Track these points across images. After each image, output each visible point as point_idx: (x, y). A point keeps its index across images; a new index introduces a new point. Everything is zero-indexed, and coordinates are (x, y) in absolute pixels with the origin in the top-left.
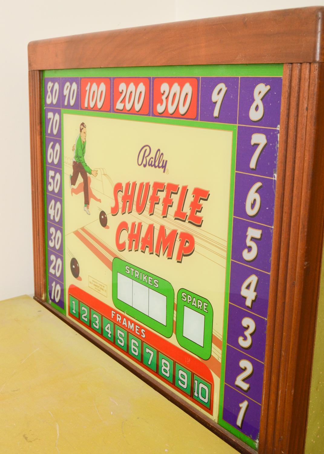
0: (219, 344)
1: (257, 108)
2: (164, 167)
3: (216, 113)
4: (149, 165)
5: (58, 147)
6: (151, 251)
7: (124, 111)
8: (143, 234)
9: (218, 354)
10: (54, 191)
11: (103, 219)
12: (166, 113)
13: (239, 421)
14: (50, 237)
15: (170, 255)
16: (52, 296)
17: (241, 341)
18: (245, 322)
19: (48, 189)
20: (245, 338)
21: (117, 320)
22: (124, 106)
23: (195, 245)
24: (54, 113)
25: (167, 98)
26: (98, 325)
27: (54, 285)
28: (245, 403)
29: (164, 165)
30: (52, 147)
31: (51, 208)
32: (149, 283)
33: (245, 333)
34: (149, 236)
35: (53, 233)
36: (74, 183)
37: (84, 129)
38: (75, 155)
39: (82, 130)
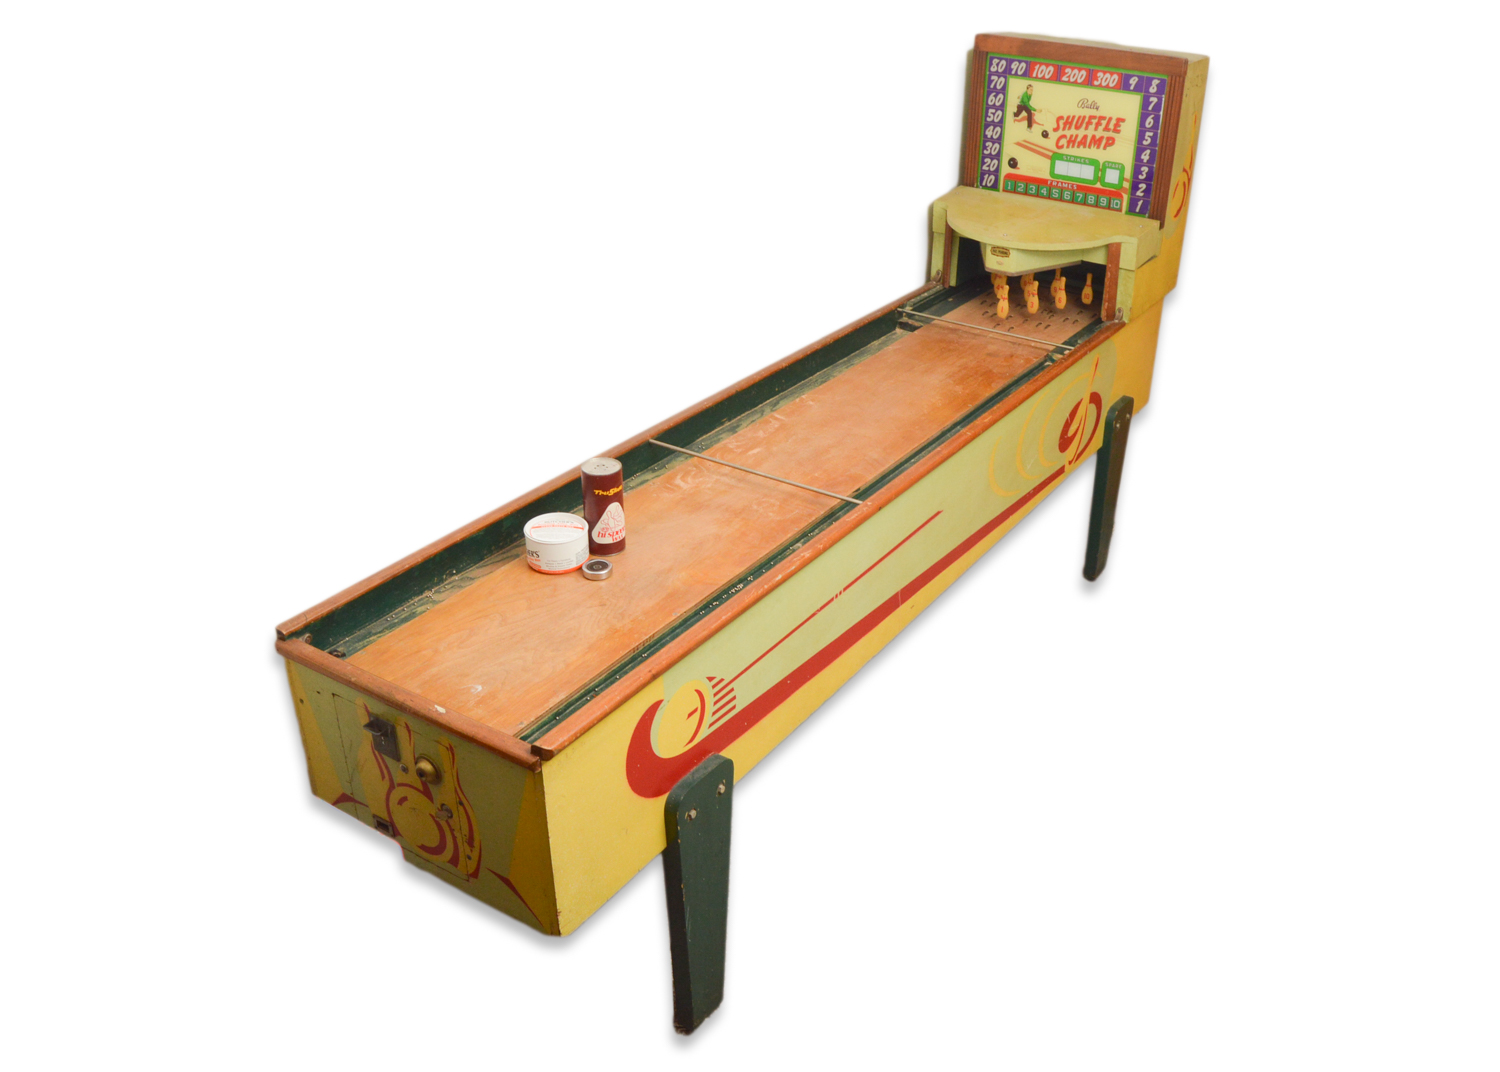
0: (1127, 180)
1: (1153, 88)
2: (1097, 109)
3: (1132, 88)
4: (1086, 107)
5: (1001, 96)
6: (1085, 147)
7: (1069, 82)
8: (1079, 139)
9: (1127, 185)
10: (993, 121)
11: (1045, 135)
12: (1100, 86)
13: (1137, 210)
14: (985, 148)
15: (1098, 147)
16: (984, 184)
17: (1141, 177)
18: (1143, 169)
19: (986, 120)
20: (1143, 175)
21: (1053, 185)
22: (1069, 80)
23: (1116, 142)
24: (999, 77)
25: (1102, 79)
26: (1034, 191)
27: (986, 177)
28: (1141, 202)
29: (1097, 107)
30: (994, 96)
31: (989, 131)
32: (1082, 162)
33: (1143, 173)
34: (1084, 140)
35: (989, 146)
36: (1018, 117)
37: (1031, 88)
38: (1020, 101)
39: (1029, 89)
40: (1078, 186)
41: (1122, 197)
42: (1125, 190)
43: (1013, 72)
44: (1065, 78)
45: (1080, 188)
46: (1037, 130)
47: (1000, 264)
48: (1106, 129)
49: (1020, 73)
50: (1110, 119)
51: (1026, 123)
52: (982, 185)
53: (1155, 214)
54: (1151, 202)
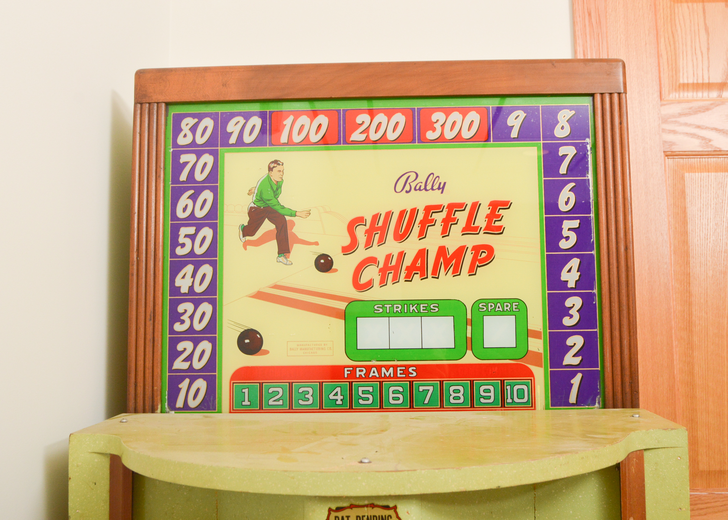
0: (537, 335)
1: (563, 128)
3: (514, 134)
5: (207, 195)
6: (424, 276)
7: (367, 141)
8: (408, 261)
9: (538, 346)
10: (192, 253)
11: (324, 264)
12: (441, 139)
13: (573, 398)
14: (176, 317)
15: (457, 272)
16: (180, 403)
17: (567, 321)
18: (568, 303)
19: (173, 254)
20: (571, 316)
21: (358, 376)
22: (368, 137)
23: (495, 253)
24: (199, 155)
25: (443, 126)
26: (311, 399)
27: (184, 385)
28: (579, 376)
29: (441, 187)
30: (189, 197)
31: (183, 277)
32: (422, 311)
33: (571, 312)
34: (419, 261)
35: (186, 311)
36: (252, 234)
37: (279, 168)
38: (254, 199)
39: (274, 169)
40: (418, 368)
41: (530, 374)
42: (536, 358)
43: (233, 140)
44: (356, 136)
45: (424, 372)
46: (302, 257)
48: (470, 229)
49: (247, 139)
50: (476, 206)
51: (273, 245)
52: (173, 407)
53: (619, 396)
54: (601, 374)
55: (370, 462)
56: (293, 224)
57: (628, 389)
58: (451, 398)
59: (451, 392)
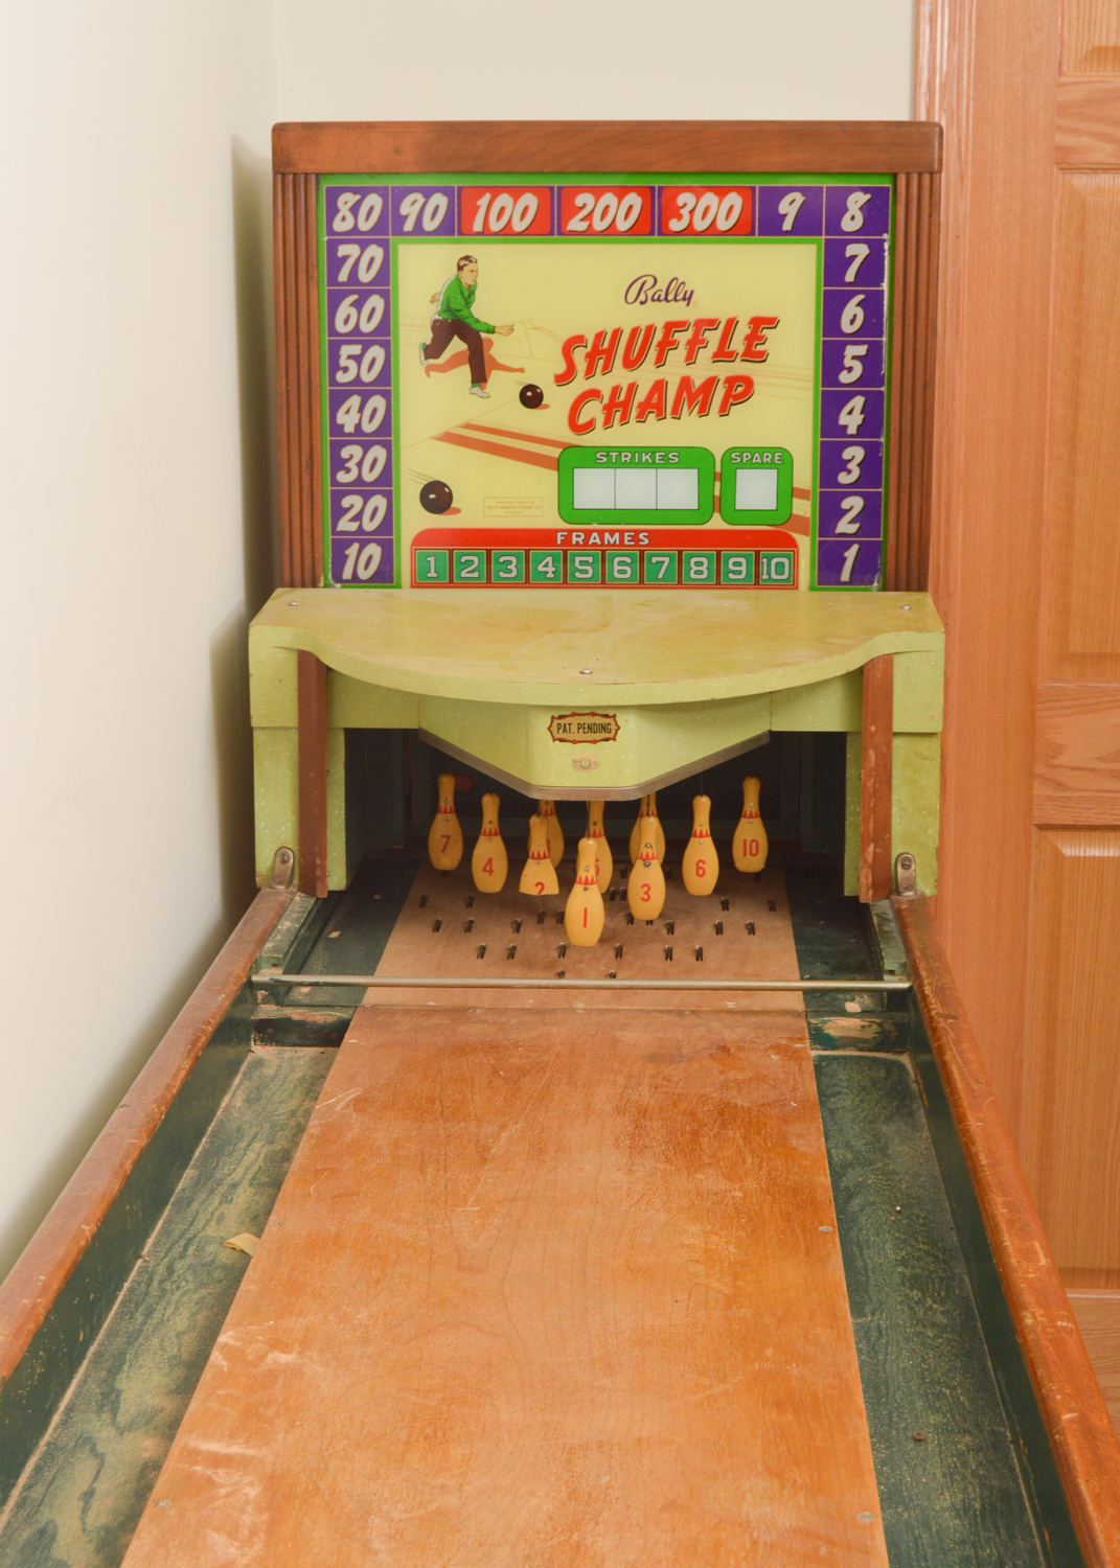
0: (803, 494)
1: (853, 218)
2: (688, 299)
3: (787, 225)
4: (653, 300)
5: (376, 302)
6: (661, 416)
7: (589, 232)
8: (641, 396)
9: (804, 508)
10: (357, 381)
11: (531, 398)
12: (689, 231)
13: (845, 575)
14: (339, 464)
15: (704, 411)
16: (347, 574)
17: (843, 478)
18: (847, 454)
19: (333, 382)
20: (849, 472)
21: (574, 543)
22: (590, 225)
23: (757, 387)
24: (364, 245)
25: (692, 212)
26: (515, 570)
27: (352, 551)
28: (855, 548)
29: (687, 296)
30: (353, 304)
31: (347, 412)
32: (657, 461)
33: (849, 466)
34: (656, 396)
35: (352, 456)
36: (437, 356)
37: (471, 266)
38: (439, 308)
39: (465, 268)
40: (651, 533)
41: (793, 544)
42: (801, 524)
43: (409, 226)
44: (576, 224)
45: (660, 539)
46: (503, 387)
47: (583, 766)
48: (723, 354)
49: (429, 225)
50: (732, 323)
51: (465, 371)
52: (338, 577)
53: (903, 575)
54: (883, 546)
55: (591, 673)
56: (491, 343)
57: (915, 567)
58: (692, 571)
59: (692, 565)
